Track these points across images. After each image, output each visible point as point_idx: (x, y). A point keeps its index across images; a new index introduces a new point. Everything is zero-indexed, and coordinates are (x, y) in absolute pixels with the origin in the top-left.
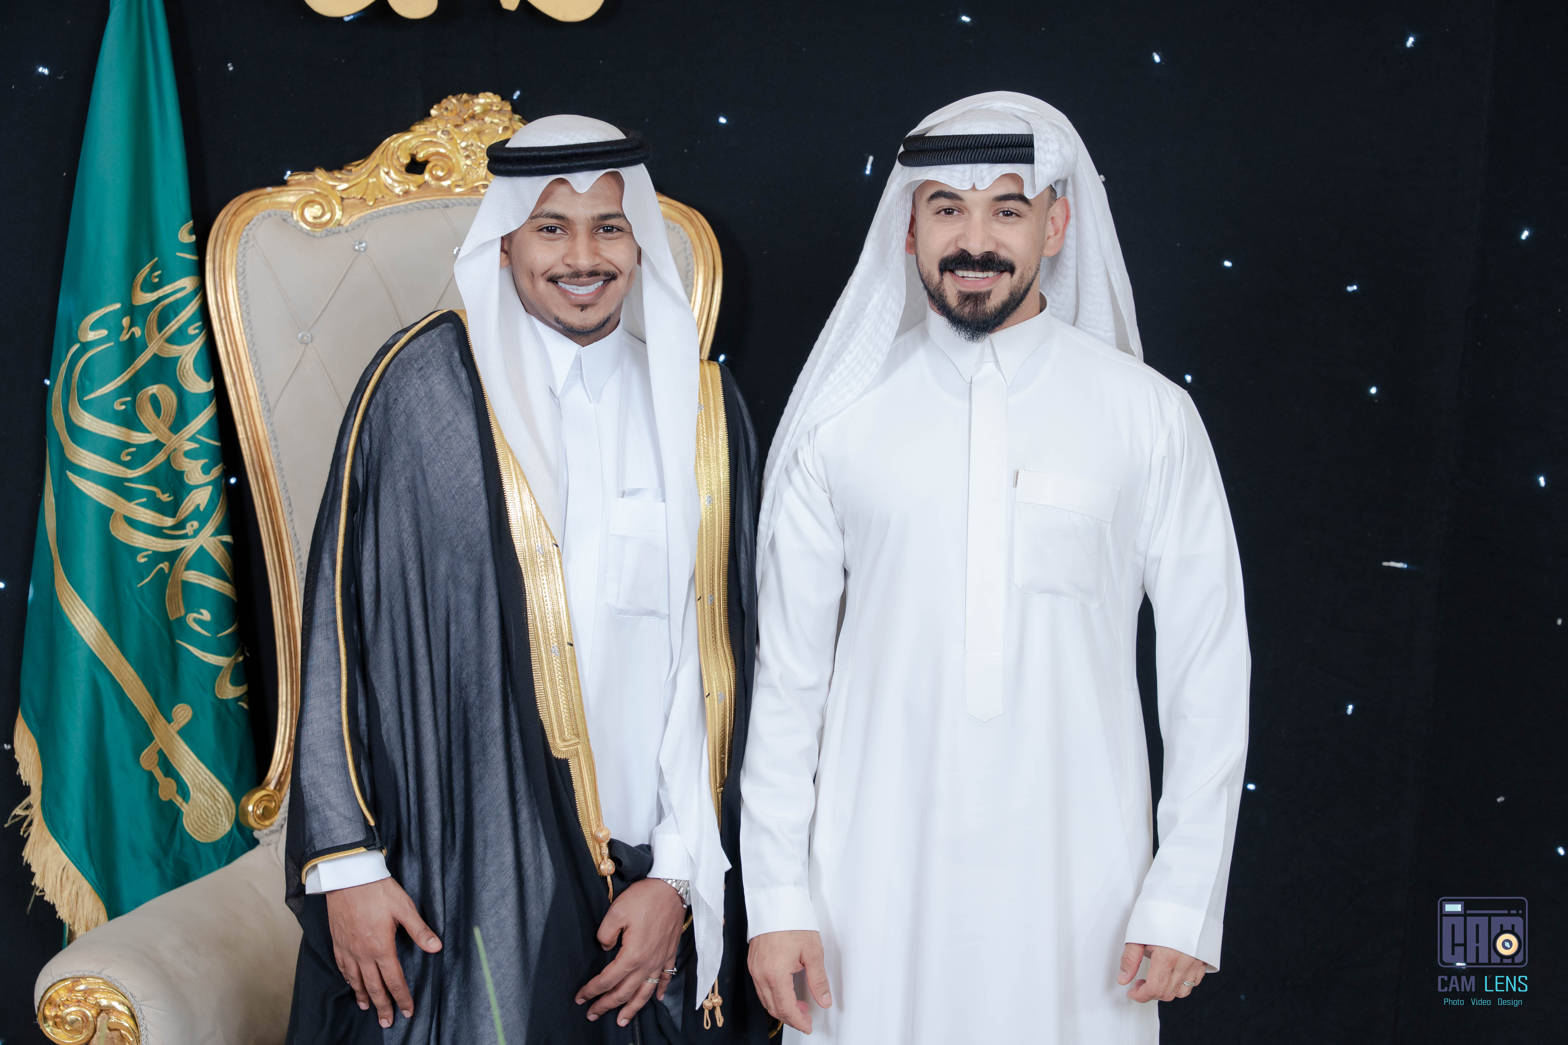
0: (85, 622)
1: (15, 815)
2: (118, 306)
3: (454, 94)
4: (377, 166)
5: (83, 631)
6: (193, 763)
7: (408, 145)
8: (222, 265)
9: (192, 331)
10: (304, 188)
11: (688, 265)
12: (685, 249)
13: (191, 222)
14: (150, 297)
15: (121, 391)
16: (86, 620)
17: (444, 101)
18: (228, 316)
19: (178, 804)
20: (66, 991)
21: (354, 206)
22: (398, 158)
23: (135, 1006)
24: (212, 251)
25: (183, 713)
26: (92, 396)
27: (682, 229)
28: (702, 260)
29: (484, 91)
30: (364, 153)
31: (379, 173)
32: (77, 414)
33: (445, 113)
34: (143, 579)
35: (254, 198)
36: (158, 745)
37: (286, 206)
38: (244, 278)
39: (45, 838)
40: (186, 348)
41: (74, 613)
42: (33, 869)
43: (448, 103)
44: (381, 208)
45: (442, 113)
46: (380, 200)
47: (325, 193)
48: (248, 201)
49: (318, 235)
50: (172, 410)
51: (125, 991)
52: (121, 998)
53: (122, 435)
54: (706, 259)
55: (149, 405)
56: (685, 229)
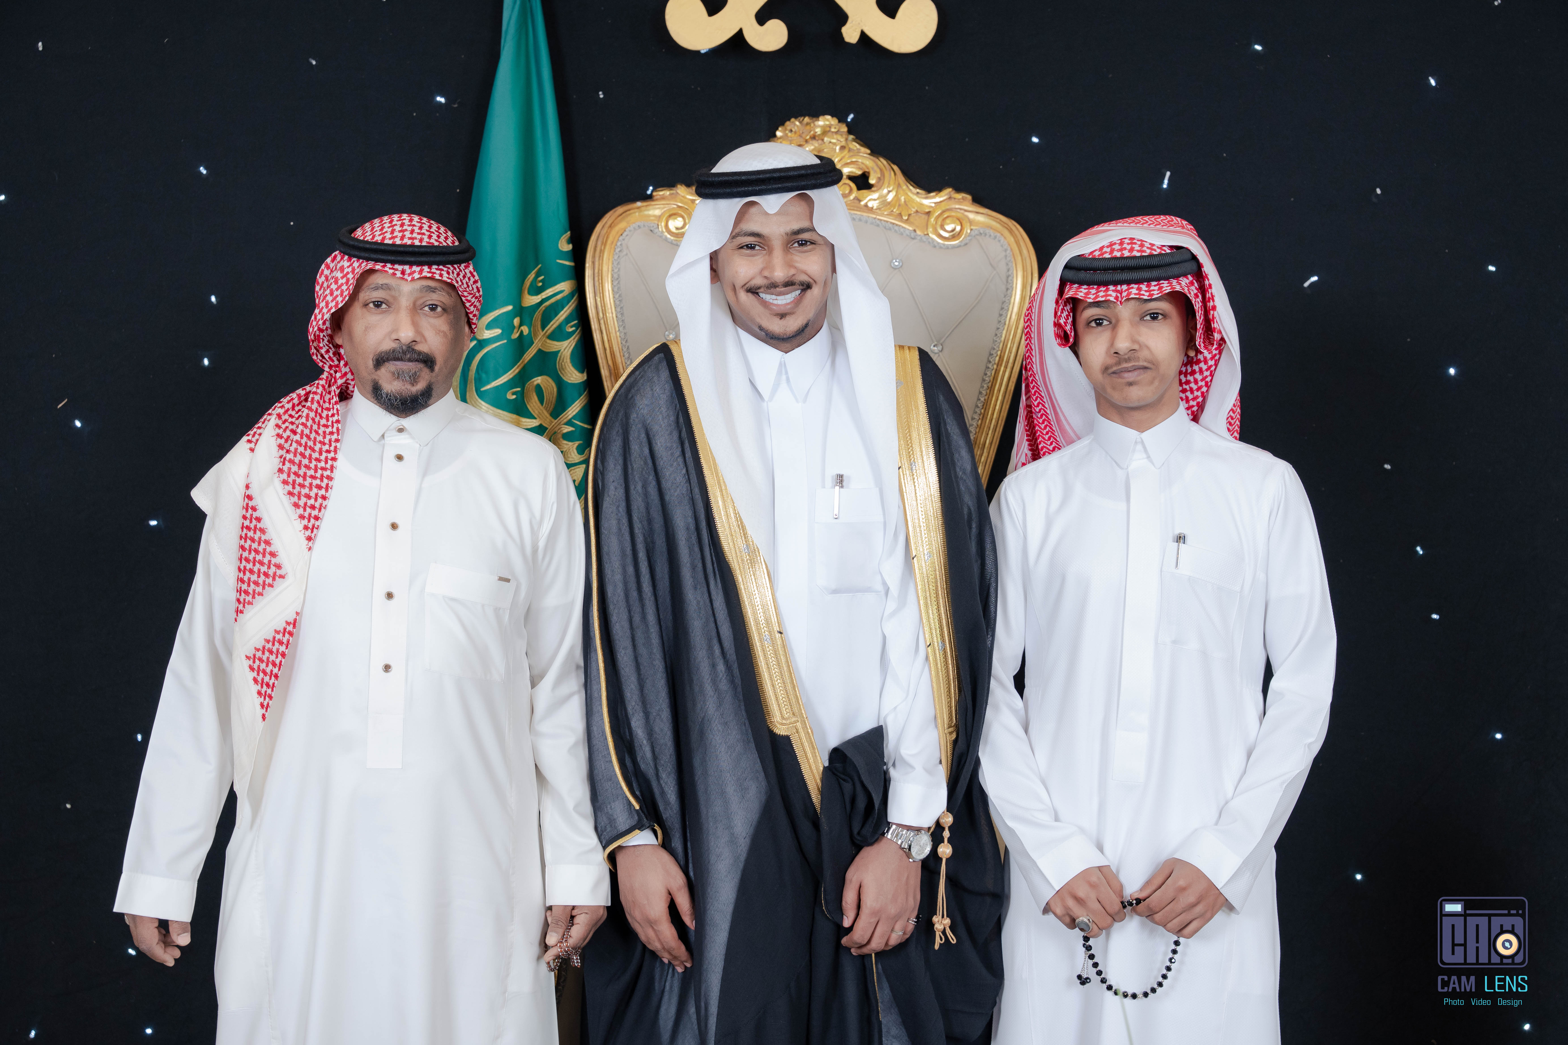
2: (510, 308)
3: (796, 117)
9: (569, 329)
10: (668, 202)
11: (1008, 270)
12: (1006, 256)
13: (569, 233)
14: (536, 299)
15: (513, 383)
17: (788, 123)
18: (605, 316)
24: (591, 259)
26: (488, 387)
27: (1002, 239)
28: (1021, 266)
29: (824, 114)
33: (789, 134)
35: (625, 211)
37: (652, 218)
38: (619, 283)
40: (565, 343)
43: (792, 126)
45: (786, 135)
47: (686, 207)
48: (621, 215)
50: (553, 398)
54: (1025, 265)
55: (534, 394)
56: (1005, 238)
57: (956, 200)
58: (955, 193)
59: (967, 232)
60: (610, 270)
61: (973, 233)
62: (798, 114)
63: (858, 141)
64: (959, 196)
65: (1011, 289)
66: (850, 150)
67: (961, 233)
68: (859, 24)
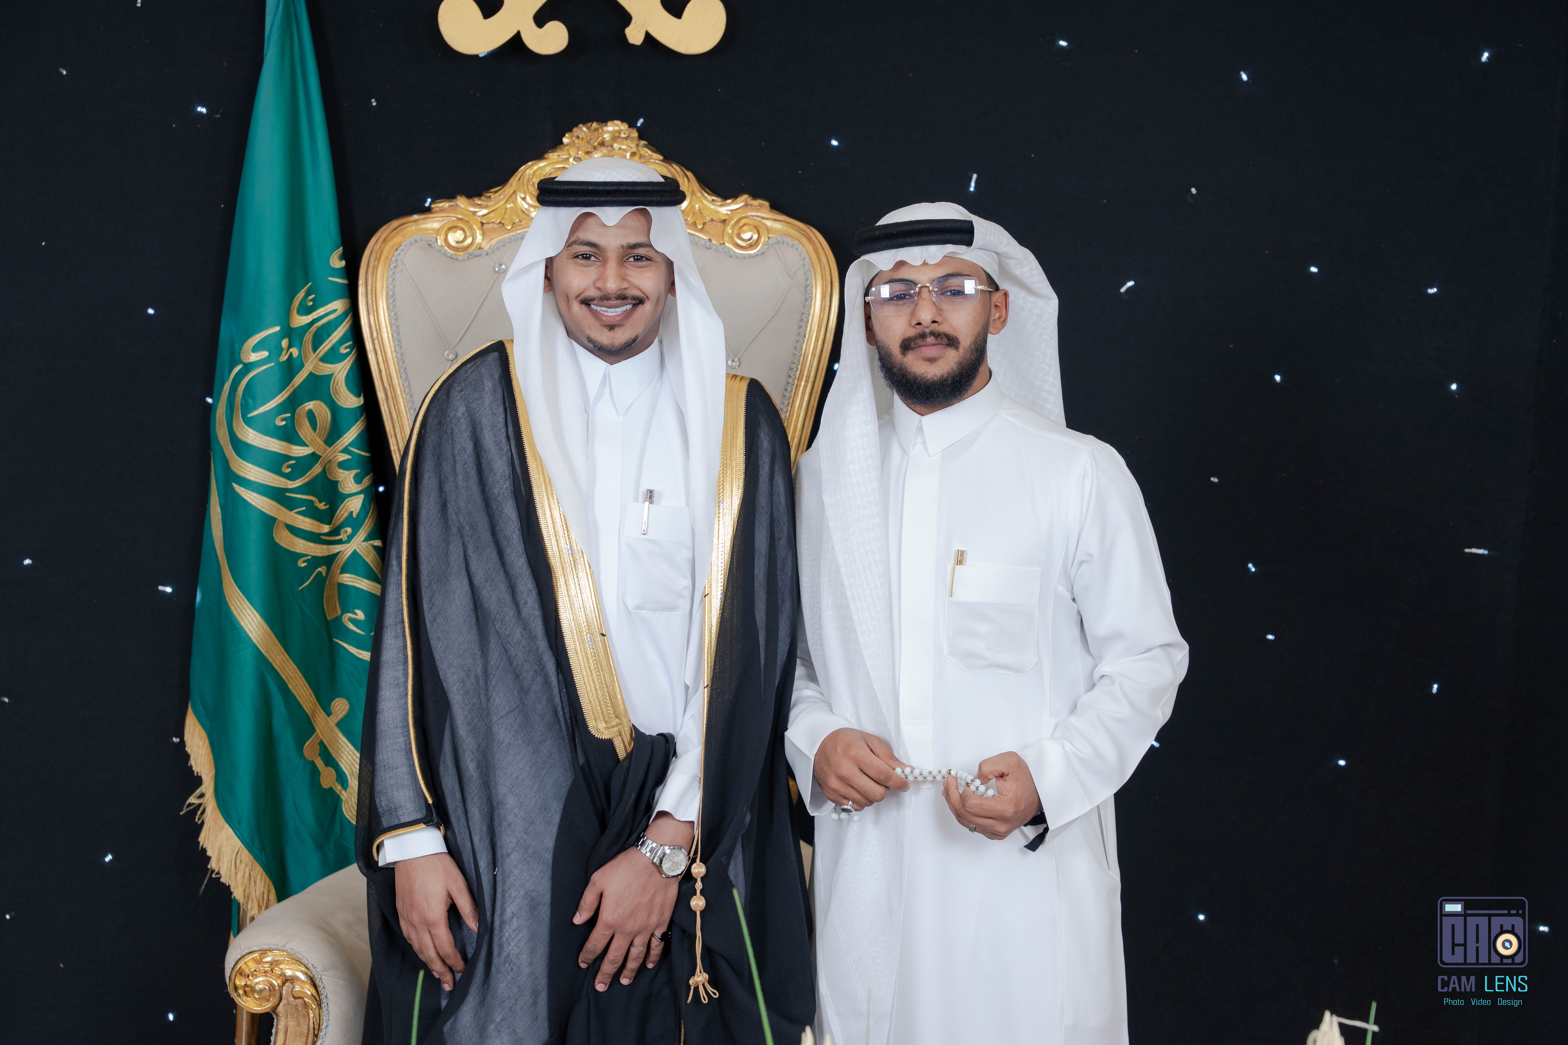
0: (253, 624)
1: (190, 803)
2: (277, 328)
3: (584, 123)
4: (515, 192)
5: (251, 632)
6: (351, 753)
7: (543, 172)
8: (374, 289)
9: (343, 350)
10: (447, 215)
11: (807, 280)
12: (804, 265)
13: (341, 248)
14: (305, 320)
15: (282, 408)
16: (254, 621)
17: (575, 129)
18: (379, 336)
19: (338, 792)
20: (254, 963)
21: (494, 230)
23: (316, 976)
24: (364, 276)
25: (340, 707)
26: (256, 413)
27: (800, 246)
28: (820, 275)
29: (613, 119)
30: (502, 180)
31: (516, 198)
32: (242, 430)
33: (576, 141)
34: (303, 583)
35: (401, 225)
36: (319, 737)
37: (430, 231)
38: (394, 300)
39: (219, 824)
40: (339, 366)
41: (242, 615)
42: (209, 853)
43: (579, 132)
44: (518, 232)
45: (573, 142)
46: (517, 224)
47: (467, 219)
48: (396, 228)
49: (461, 258)
50: (326, 424)
51: (307, 962)
52: (304, 969)
53: (283, 448)
54: (824, 273)
55: (306, 420)
56: (803, 245)
57: (753, 207)
58: (752, 200)
59: (764, 240)
60: (384, 287)
61: (770, 241)
62: (586, 120)
63: (651, 147)
64: (756, 203)
65: (810, 299)
66: (641, 157)
67: (758, 242)
68: (643, 25)
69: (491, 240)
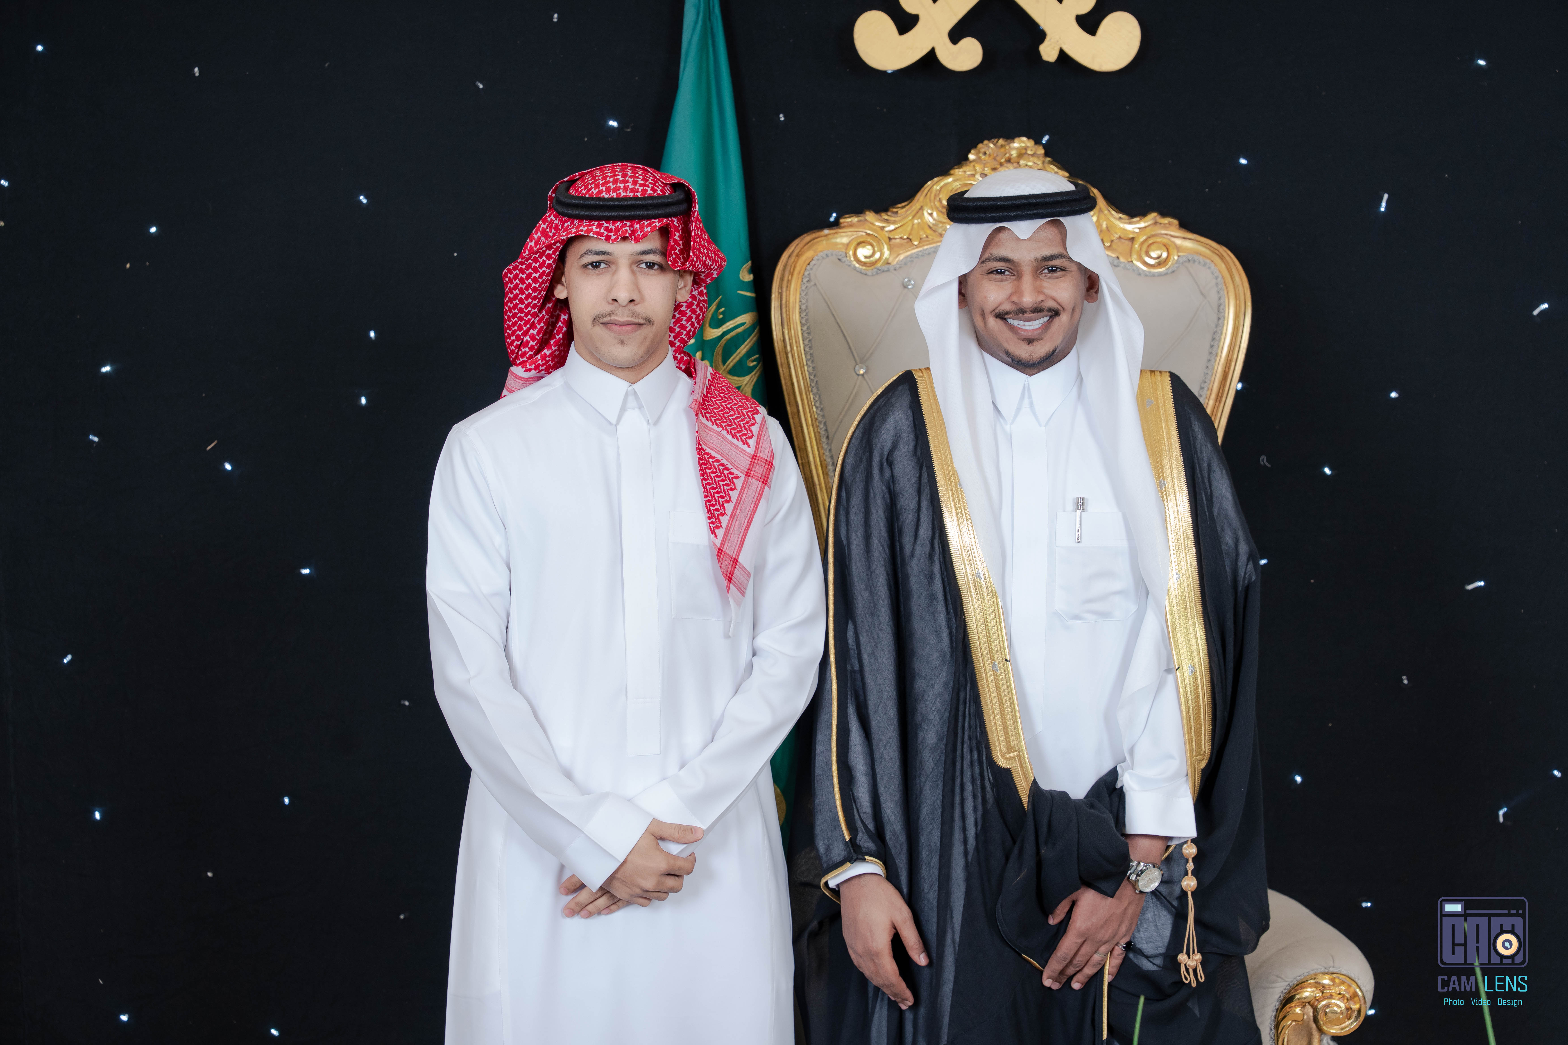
3: (989, 140)
7: (950, 188)
8: (787, 303)
9: (749, 364)
10: (856, 230)
11: (1220, 299)
12: (1217, 284)
13: (750, 262)
14: (716, 332)
17: (980, 145)
18: (792, 350)
21: (900, 246)
22: (940, 201)
24: (778, 290)
27: (1212, 265)
28: (1233, 294)
29: (1019, 136)
30: (910, 196)
31: (923, 214)
33: (983, 157)
35: (813, 239)
37: (840, 246)
38: (807, 315)
40: (746, 379)
43: (987, 148)
44: (926, 247)
45: (979, 158)
46: (924, 239)
47: (875, 234)
48: (807, 243)
49: (869, 273)
54: (1237, 294)
56: (1216, 265)
57: (1162, 225)
58: (1160, 218)
59: (1174, 259)
60: (798, 300)
61: (1181, 260)
62: (992, 136)
63: (1056, 164)
64: (1166, 221)
65: (1223, 319)
67: (1167, 260)
68: (1058, 41)
69: (899, 255)
